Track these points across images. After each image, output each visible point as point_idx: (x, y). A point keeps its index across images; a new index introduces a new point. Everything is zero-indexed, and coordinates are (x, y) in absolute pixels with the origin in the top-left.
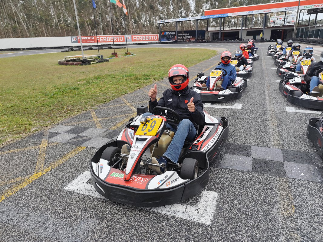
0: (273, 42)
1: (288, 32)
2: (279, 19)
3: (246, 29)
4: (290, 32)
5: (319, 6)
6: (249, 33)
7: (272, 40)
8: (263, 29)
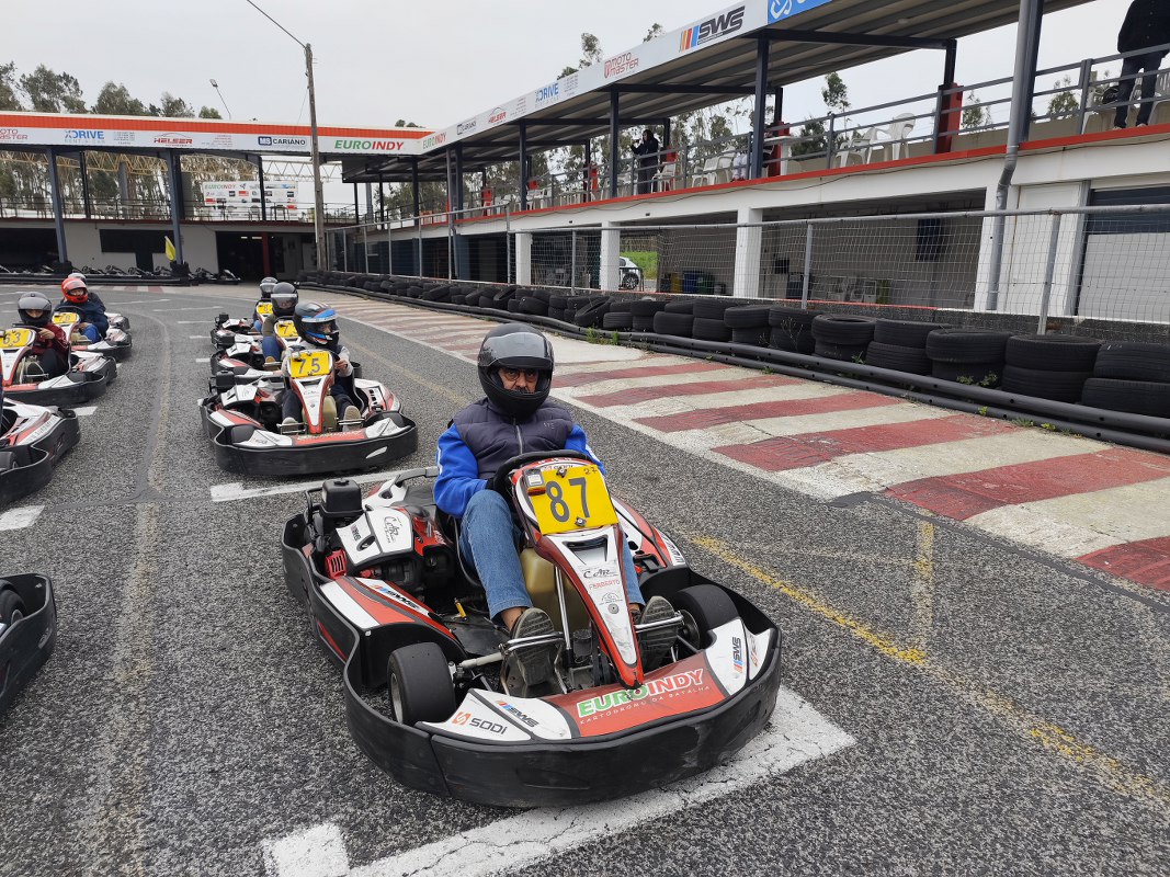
0: (235, 283)
1: (285, 245)
2: (237, 193)
3: (95, 221)
4: (292, 245)
5: (391, 146)
6: (113, 240)
7: (229, 276)
8: (173, 227)
